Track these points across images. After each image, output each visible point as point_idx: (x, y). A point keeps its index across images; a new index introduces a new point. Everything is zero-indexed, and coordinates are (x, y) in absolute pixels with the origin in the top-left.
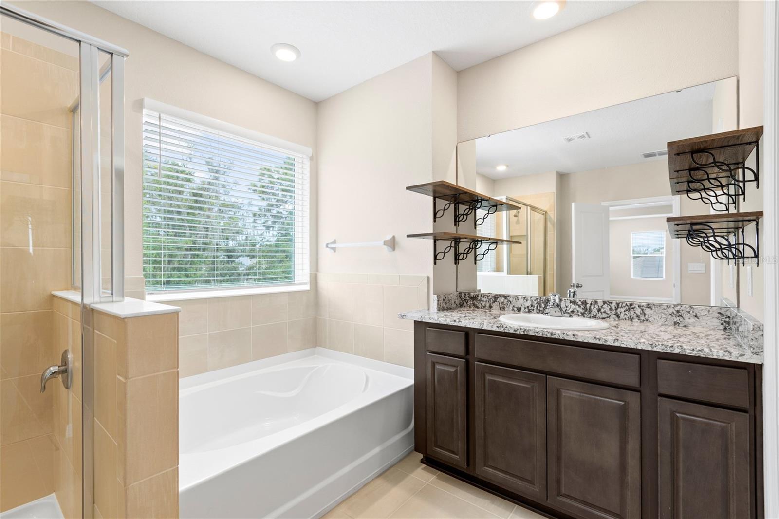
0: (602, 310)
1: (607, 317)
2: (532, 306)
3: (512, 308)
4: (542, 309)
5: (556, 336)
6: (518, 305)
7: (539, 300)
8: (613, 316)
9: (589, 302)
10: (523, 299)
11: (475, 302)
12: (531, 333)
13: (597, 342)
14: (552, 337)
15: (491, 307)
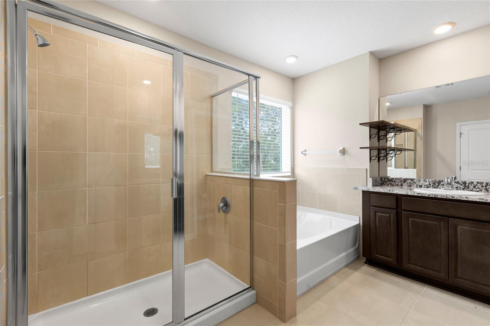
0: (476, 187)
1: (480, 191)
2: (429, 184)
3: (416, 186)
4: (436, 186)
5: (455, 198)
6: (420, 184)
7: (434, 182)
8: (483, 190)
9: (468, 182)
10: (423, 181)
11: (391, 182)
12: (439, 197)
13: (482, 201)
14: (453, 198)
15: (402, 185)
